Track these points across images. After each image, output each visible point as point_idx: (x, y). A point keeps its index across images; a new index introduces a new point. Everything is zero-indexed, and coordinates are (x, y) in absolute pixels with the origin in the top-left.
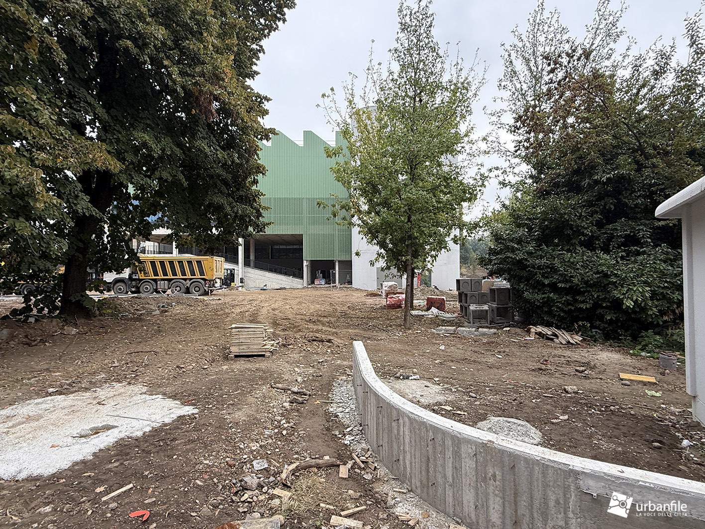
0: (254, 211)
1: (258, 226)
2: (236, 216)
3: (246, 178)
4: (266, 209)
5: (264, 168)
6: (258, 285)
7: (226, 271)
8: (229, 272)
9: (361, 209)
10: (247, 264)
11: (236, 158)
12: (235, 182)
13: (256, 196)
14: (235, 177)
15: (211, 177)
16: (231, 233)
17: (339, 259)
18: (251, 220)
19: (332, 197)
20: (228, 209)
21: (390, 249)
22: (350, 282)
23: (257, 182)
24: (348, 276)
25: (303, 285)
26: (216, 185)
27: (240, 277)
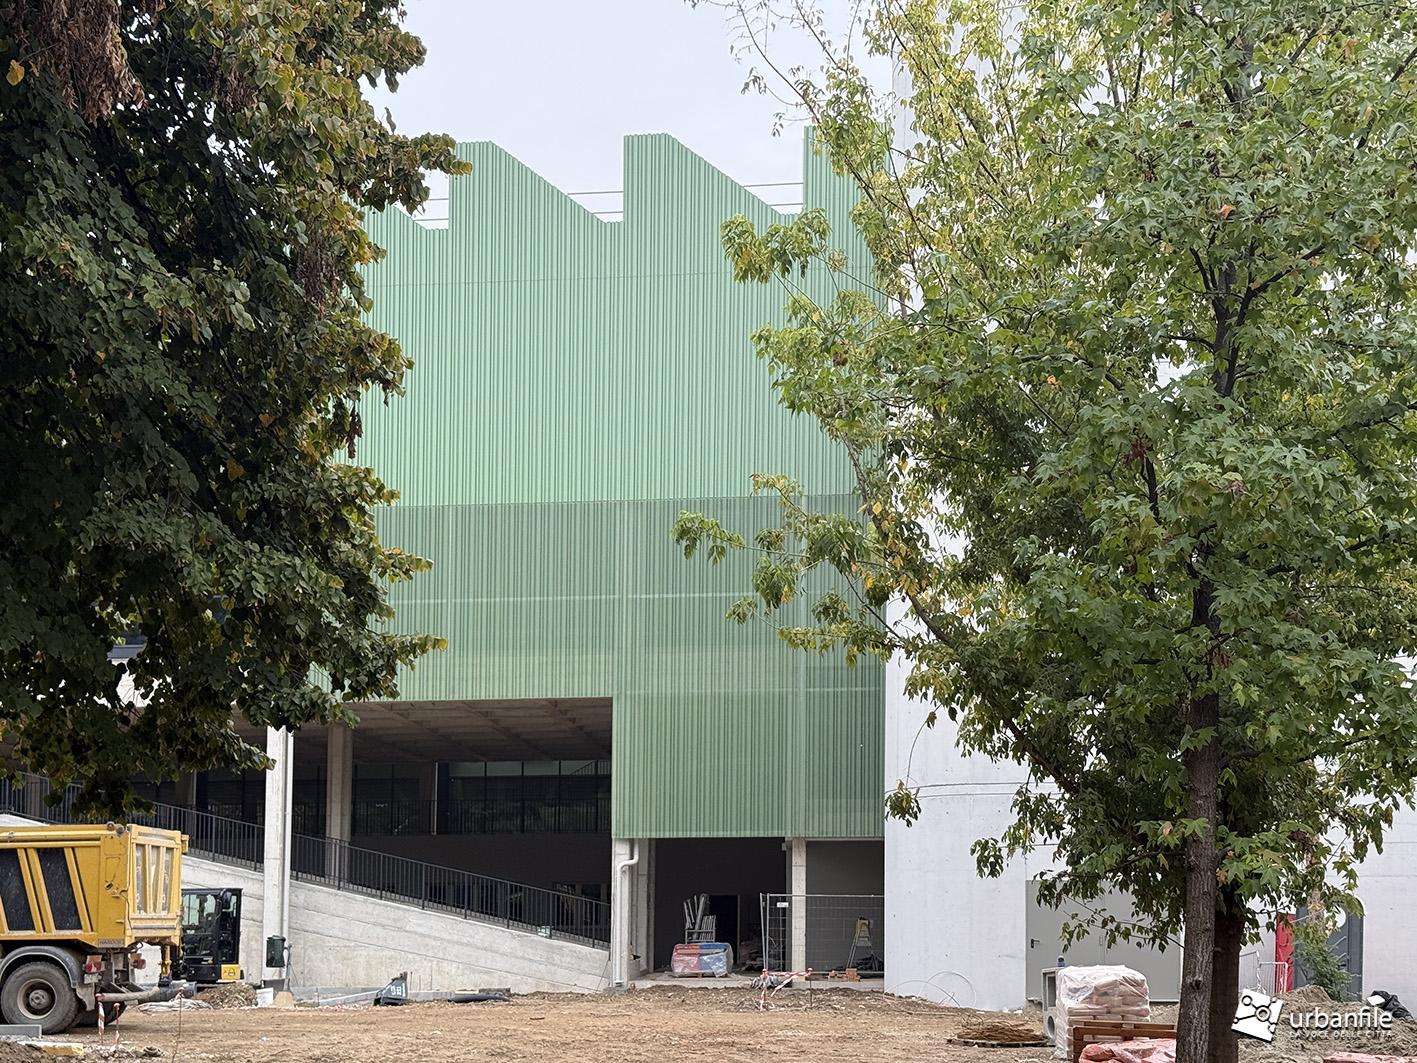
0: (338, 584)
1: (356, 659)
2: (242, 613)
3: (297, 407)
4: (404, 567)
5: (391, 352)
6: (362, 972)
7: (195, 902)
8: (211, 905)
9: (927, 555)
10: (307, 861)
11: (237, 308)
12: (242, 430)
13: (348, 501)
14: (241, 407)
15: (114, 408)
16: (214, 702)
17: (814, 834)
18: (318, 631)
19: (765, 492)
20: (200, 575)
21: (1095, 780)
22: (872, 965)
23: (356, 429)
24: (861, 929)
25: (607, 974)
26: (140, 451)
27: (271, 931)
